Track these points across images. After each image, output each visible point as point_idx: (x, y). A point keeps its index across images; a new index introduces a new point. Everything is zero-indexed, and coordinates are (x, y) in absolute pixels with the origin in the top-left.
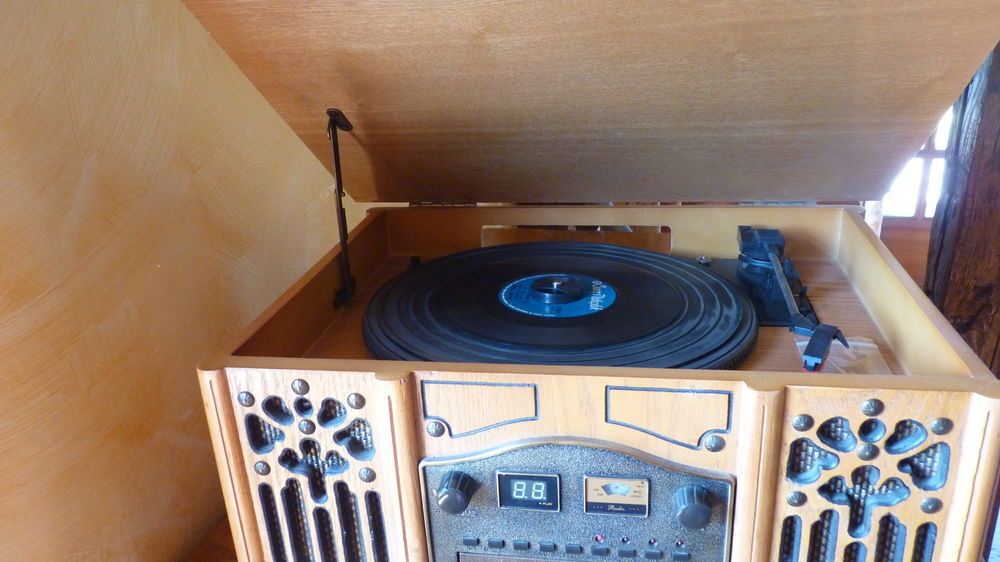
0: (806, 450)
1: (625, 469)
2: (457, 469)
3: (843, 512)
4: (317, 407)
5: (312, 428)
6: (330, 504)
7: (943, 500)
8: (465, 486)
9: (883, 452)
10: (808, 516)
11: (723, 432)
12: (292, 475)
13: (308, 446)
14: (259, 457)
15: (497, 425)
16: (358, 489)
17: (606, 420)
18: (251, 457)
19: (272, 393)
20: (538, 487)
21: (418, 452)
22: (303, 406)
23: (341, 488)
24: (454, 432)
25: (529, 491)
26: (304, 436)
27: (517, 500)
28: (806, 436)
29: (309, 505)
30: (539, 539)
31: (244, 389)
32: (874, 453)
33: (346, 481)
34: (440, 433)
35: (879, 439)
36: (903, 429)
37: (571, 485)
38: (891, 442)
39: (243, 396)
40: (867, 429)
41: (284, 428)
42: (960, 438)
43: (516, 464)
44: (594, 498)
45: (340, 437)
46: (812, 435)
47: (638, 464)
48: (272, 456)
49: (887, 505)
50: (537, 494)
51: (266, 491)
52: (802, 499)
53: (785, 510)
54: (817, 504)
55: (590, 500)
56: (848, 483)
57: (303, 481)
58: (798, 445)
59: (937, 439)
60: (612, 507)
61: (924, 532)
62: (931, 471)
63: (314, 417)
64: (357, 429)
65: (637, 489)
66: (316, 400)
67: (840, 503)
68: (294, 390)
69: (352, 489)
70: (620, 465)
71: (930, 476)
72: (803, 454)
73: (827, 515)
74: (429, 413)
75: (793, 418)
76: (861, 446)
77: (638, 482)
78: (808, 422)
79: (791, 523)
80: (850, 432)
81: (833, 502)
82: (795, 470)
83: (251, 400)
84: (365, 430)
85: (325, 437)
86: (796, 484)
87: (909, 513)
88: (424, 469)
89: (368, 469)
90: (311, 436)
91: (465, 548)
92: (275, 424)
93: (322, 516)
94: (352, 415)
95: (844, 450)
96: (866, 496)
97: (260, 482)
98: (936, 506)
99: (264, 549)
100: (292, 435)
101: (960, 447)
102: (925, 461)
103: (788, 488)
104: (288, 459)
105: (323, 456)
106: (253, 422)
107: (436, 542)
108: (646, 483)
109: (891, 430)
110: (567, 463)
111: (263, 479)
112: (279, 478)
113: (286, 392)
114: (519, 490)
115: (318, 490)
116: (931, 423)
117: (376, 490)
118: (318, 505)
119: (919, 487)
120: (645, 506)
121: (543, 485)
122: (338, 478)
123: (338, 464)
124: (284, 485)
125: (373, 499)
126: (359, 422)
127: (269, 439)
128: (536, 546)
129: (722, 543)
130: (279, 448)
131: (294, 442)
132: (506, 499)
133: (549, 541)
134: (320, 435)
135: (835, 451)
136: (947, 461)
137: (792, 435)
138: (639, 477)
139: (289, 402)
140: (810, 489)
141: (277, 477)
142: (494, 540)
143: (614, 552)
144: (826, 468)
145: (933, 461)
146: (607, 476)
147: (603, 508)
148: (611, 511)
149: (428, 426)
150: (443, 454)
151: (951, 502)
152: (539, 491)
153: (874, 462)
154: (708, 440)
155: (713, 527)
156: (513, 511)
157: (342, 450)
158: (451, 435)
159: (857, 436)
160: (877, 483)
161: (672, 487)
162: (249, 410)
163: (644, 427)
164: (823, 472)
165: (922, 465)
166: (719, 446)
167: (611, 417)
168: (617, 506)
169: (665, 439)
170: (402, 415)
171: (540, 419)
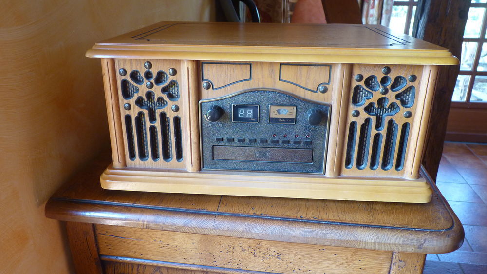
0: (360, 93)
1: (287, 102)
2: (215, 103)
3: (373, 119)
4: (155, 75)
5: (152, 86)
6: (158, 124)
7: (413, 113)
8: (219, 112)
9: (390, 91)
10: (360, 121)
11: (327, 84)
12: (141, 110)
13: (149, 95)
14: (126, 101)
15: (233, 83)
16: (171, 115)
17: (279, 80)
18: (123, 101)
19: (134, 69)
20: (250, 112)
21: (199, 96)
22: (148, 75)
23: (163, 115)
24: (214, 87)
25: (245, 114)
26: (148, 90)
27: (240, 118)
28: (360, 84)
29: (148, 124)
30: (249, 137)
31: (122, 67)
32: (386, 92)
33: (165, 111)
34: (208, 87)
35: (389, 85)
36: (398, 80)
37: (264, 110)
38: (393, 87)
39: (121, 71)
40: (384, 80)
41: (139, 86)
42: (419, 84)
43: (241, 100)
44: (273, 116)
45: (164, 90)
46: (362, 83)
47: (292, 99)
48: (132, 101)
49: (391, 115)
50: (249, 115)
51: (128, 118)
52: (357, 114)
53: (351, 119)
54: (364, 115)
55: (271, 117)
56: (376, 106)
57: (146, 112)
58: (357, 88)
59: (410, 84)
60: (280, 120)
61: (405, 127)
62: (408, 102)
63: (153, 81)
64: (171, 89)
65: (291, 111)
66: (154, 71)
67: (372, 115)
68: (145, 67)
69: (168, 115)
70: (285, 100)
71: (407, 104)
72: (358, 95)
73: (368, 121)
74: (204, 78)
75: (355, 77)
76: (381, 89)
77: (292, 108)
78: (361, 78)
79: (353, 124)
80: (377, 82)
81: (370, 115)
82: (355, 101)
83: (125, 72)
84: (175, 89)
85: (157, 91)
86: (356, 107)
87: (399, 118)
88: (201, 104)
89: (176, 105)
90: (151, 90)
91: (217, 143)
92: (135, 84)
93: (153, 130)
94: (170, 78)
95: (375, 91)
96: (382, 114)
97: (126, 114)
98: (409, 115)
99: (125, 149)
100: (142, 90)
101: (419, 88)
102: (406, 98)
103: (352, 109)
104: (139, 102)
105: (156, 100)
106: (124, 83)
107: (204, 140)
108: (295, 108)
109: (393, 80)
110: (262, 99)
111: (127, 112)
112: (134, 112)
113: (142, 68)
114: (241, 113)
115: (152, 118)
116: (408, 78)
117: (179, 116)
118: (152, 124)
119: (403, 107)
120: (294, 119)
121: (251, 110)
122: (162, 110)
123: (162, 106)
124: (137, 115)
125: (177, 120)
126: (173, 83)
127: (131, 95)
128: (247, 141)
129: (325, 136)
130: (136, 96)
131: (143, 92)
132: (236, 118)
133: (253, 137)
134: (155, 90)
135: (371, 91)
136: (414, 95)
137: (355, 84)
138: (292, 105)
139: (142, 71)
140: (361, 109)
141: (134, 111)
142: (229, 138)
143: (281, 141)
144: (367, 99)
145: (409, 97)
146: (279, 105)
147: (275, 120)
148: (280, 122)
149: (204, 84)
150: (209, 96)
151: (415, 113)
152: (249, 114)
153: (386, 96)
154: (321, 88)
155: (321, 128)
156: (239, 124)
157: (165, 97)
158: (213, 88)
159: (380, 84)
160: (387, 105)
161: (305, 110)
162: (123, 78)
163: (295, 83)
164: (366, 100)
165: (404, 99)
166: (325, 91)
167: (282, 79)
168: (282, 119)
169: (303, 88)
170: (193, 76)
171: (252, 80)
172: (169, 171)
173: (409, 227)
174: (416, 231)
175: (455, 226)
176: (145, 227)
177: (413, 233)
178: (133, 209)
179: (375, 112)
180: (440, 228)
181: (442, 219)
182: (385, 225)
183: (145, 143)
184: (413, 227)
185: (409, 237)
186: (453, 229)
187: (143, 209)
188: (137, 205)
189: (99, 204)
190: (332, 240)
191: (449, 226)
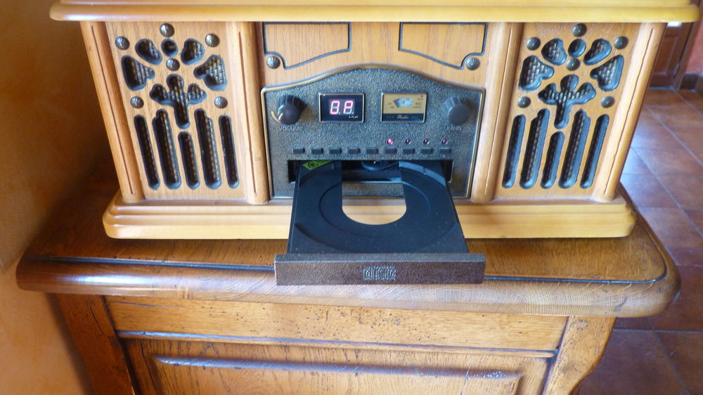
0: (532, 68)
1: (411, 86)
2: (289, 93)
3: (552, 110)
4: (180, 47)
5: (176, 66)
6: (192, 129)
7: (616, 99)
8: (297, 107)
9: (582, 64)
10: (530, 114)
11: (478, 54)
12: (161, 107)
13: (173, 81)
14: (133, 94)
15: (320, 57)
16: (213, 115)
17: (399, 49)
18: (128, 94)
19: (143, 37)
20: (349, 105)
21: (260, 81)
22: (169, 47)
23: (200, 115)
24: (287, 65)
25: (341, 108)
26: (170, 72)
27: (333, 115)
28: (534, 54)
29: (176, 131)
30: (348, 145)
31: (120, 34)
32: (576, 65)
33: (204, 108)
34: (276, 65)
35: (582, 54)
36: (597, 45)
37: (372, 101)
38: (588, 57)
39: (120, 41)
40: (574, 47)
41: (154, 67)
42: (631, 52)
43: (333, 86)
44: (388, 110)
45: (199, 72)
46: (538, 53)
47: (420, 82)
48: (144, 93)
49: (581, 103)
50: (348, 110)
51: (140, 122)
52: (526, 103)
53: (517, 111)
54: (537, 105)
55: (385, 112)
56: (558, 89)
57: (170, 111)
58: (529, 61)
59: (616, 52)
60: (400, 117)
61: (602, 120)
62: (609, 80)
63: (178, 57)
64: (211, 68)
65: (419, 101)
66: (179, 40)
67: (551, 104)
68: (162, 33)
69: (208, 114)
70: (408, 83)
71: (607, 84)
72: (529, 71)
73: (542, 113)
74: (269, 49)
75: (527, 41)
76: (568, 61)
77: (419, 96)
78: (537, 42)
79: (518, 120)
80: (563, 50)
81: (547, 103)
82: (524, 83)
83: (126, 44)
84: (217, 68)
85: (187, 74)
86: (525, 91)
87: (593, 110)
88: (265, 94)
89: (221, 98)
90: (175, 72)
91: (294, 157)
92: (147, 64)
93: (184, 138)
94: (209, 52)
95: (558, 64)
96: (566, 101)
97: (136, 114)
98: (610, 102)
99: (140, 172)
100: (161, 73)
101: (631, 58)
102: (606, 73)
103: (519, 94)
104: (157, 94)
105: (186, 90)
106: (127, 62)
107: (273, 153)
108: (425, 96)
109: (589, 47)
110: (370, 84)
111: (138, 112)
112: (150, 110)
113: (155, 35)
114: (335, 108)
115: (182, 119)
116: (615, 41)
117: (229, 114)
118: (182, 130)
119: (602, 89)
120: (422, 115)
121: (352, 102)
122: (197, 106)
123: (196, 98)
124: (154, 116)
125: (225, 123)
126: (214, 60)
127: (140, 81)
128: (345, 151)
129: (472, 139)
130: (150, 84)
131: (162, 77)
132: (325, 115)
133: (354, 145)
134: (183, 72)
135: (551, 65)
136: (620, 69)
137: (526, 53)
138: (419, 92)
139: (157, 42)
140: (533, 95)
141: (149, 109)
142: (315, 148)
143: (400, 151)
144: (545, 78)
145: (610, 73)
146: (398, 93)
147: (393, 117)
148: (399, 119)
149: (269, 60)
150: (277, 80)
151: (620, 99)
152: (349, 107)
153: (576, 72)
154: (468, 61)
155: (467, 128)
156: (330, 125)
157: (201, 83)
158: (284, 67)
159: (567, 52)
160: (575, 87)
161: (442, 98)
162: (124, 53)
163: (425, 53)
164: (543, 81)
165: (603, 75)
166: (475, 66)
167: (403, 47)
168: (403, 115)
169: (439, 62)
170: (249, 48)
171: (352, 51)
172: (217, 203)
173: (602, 278)
174: (611, 284)
175: (668, 272)
176: (186, 297)
177: (607, 289)
178: (165, 270)
179: (555, 98)
180: (648, 278)
181: (649, 262)
182: (565, 277)
183: (173, 159)
184: (608, 278)
185: (602, 294)
186: (666, 278)
187: (181, 269)
188: (169, 262)
189: (106, 264)
190: (484, 304)
191: (659, 273)
